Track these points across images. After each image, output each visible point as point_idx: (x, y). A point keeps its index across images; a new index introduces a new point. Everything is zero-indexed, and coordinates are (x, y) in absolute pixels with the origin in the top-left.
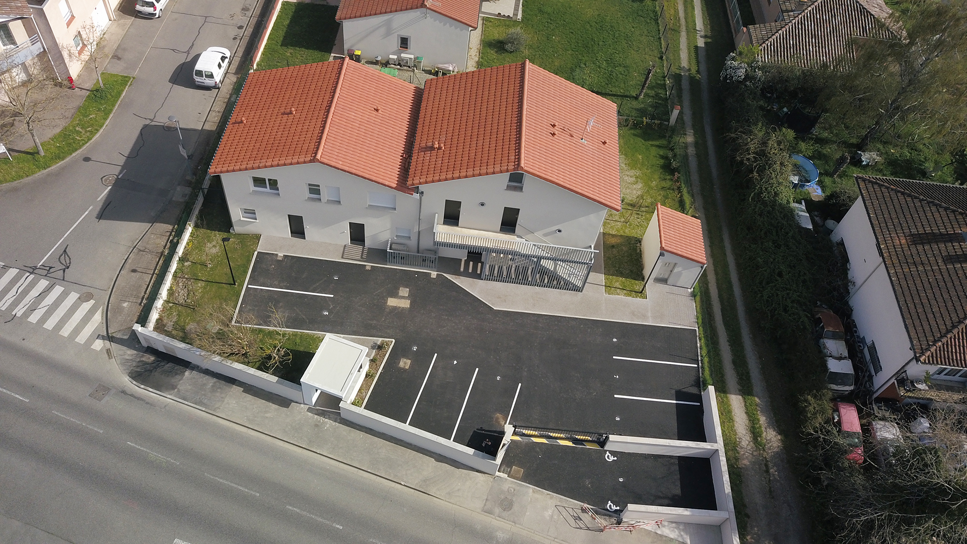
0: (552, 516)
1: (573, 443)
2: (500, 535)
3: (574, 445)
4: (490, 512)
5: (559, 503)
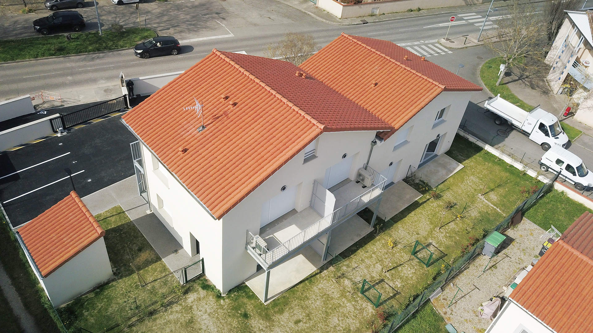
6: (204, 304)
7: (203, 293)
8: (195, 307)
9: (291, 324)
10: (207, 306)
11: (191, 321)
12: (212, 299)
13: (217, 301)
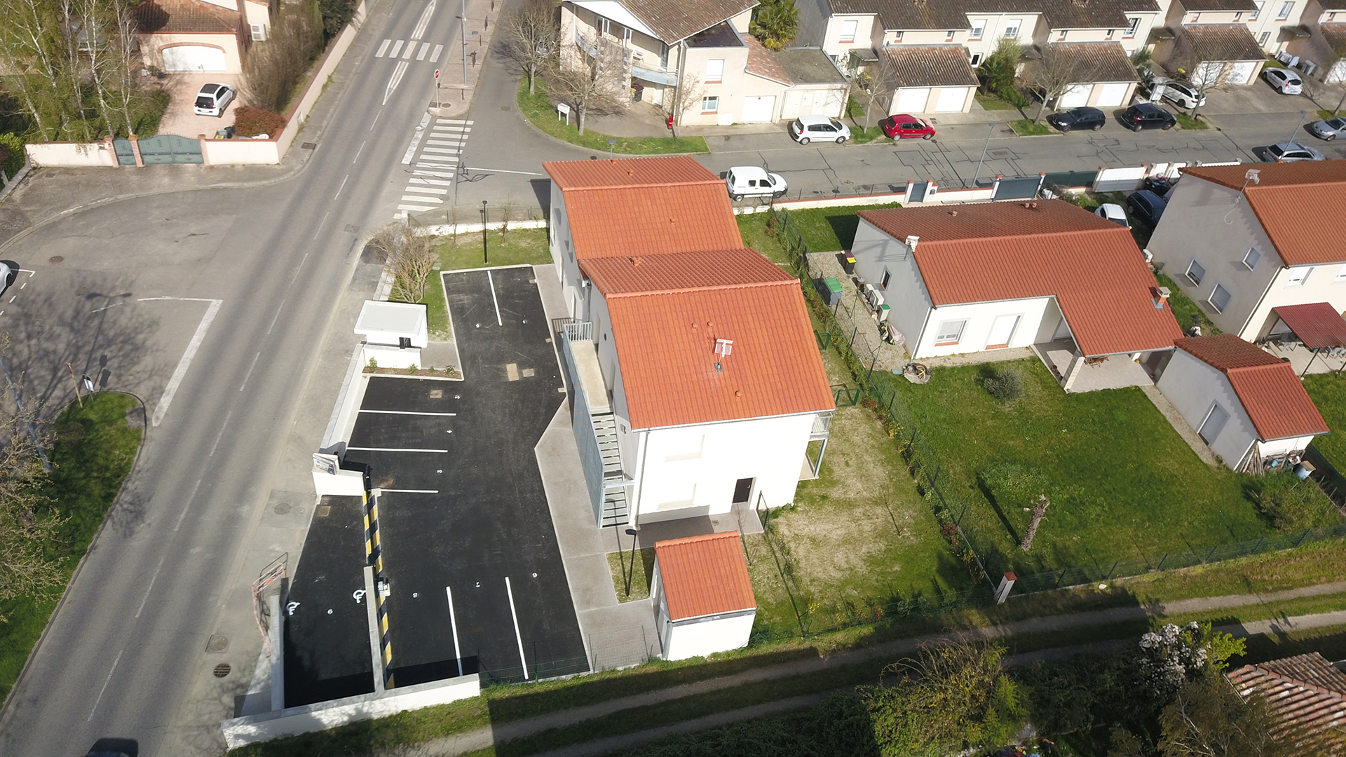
0: (273, 551)
1: (370, 555)
2: (245, 509)
3: (367, 556)
4: (272, 496)
5: (290, 556)
6: (796, 524)
7: (780, 519)
8: (796, 532)
9: (848, 469)
10: (800, 523)
11: (813, 540)
12: (792, 516)
13: (796, 512)
